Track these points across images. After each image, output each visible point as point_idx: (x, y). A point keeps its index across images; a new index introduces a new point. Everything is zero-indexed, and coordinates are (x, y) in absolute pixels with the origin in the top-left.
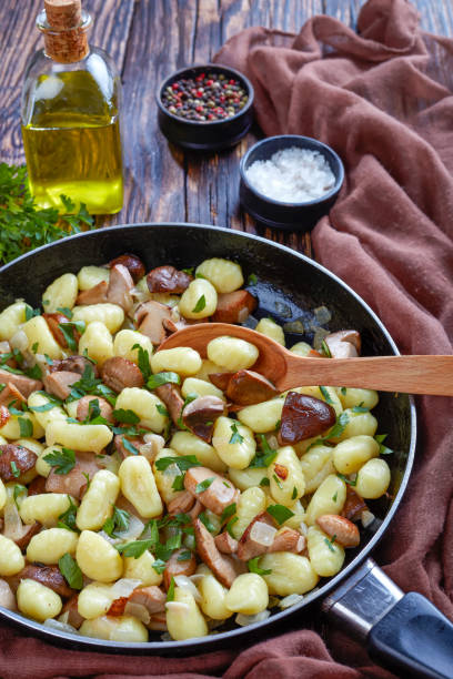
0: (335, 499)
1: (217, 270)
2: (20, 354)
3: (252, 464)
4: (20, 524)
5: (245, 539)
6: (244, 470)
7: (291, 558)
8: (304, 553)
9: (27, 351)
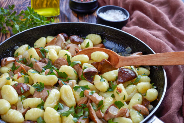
0: (139, 100)
1: (93, 37)
2: (26, 59)
3: (108, 91)
4: (23, 108)
5: (107, 112)
6: (105, 92)
7: (124, 118)
8: (129, 117)
9: (28, 59)
